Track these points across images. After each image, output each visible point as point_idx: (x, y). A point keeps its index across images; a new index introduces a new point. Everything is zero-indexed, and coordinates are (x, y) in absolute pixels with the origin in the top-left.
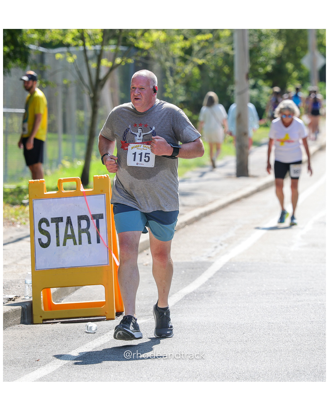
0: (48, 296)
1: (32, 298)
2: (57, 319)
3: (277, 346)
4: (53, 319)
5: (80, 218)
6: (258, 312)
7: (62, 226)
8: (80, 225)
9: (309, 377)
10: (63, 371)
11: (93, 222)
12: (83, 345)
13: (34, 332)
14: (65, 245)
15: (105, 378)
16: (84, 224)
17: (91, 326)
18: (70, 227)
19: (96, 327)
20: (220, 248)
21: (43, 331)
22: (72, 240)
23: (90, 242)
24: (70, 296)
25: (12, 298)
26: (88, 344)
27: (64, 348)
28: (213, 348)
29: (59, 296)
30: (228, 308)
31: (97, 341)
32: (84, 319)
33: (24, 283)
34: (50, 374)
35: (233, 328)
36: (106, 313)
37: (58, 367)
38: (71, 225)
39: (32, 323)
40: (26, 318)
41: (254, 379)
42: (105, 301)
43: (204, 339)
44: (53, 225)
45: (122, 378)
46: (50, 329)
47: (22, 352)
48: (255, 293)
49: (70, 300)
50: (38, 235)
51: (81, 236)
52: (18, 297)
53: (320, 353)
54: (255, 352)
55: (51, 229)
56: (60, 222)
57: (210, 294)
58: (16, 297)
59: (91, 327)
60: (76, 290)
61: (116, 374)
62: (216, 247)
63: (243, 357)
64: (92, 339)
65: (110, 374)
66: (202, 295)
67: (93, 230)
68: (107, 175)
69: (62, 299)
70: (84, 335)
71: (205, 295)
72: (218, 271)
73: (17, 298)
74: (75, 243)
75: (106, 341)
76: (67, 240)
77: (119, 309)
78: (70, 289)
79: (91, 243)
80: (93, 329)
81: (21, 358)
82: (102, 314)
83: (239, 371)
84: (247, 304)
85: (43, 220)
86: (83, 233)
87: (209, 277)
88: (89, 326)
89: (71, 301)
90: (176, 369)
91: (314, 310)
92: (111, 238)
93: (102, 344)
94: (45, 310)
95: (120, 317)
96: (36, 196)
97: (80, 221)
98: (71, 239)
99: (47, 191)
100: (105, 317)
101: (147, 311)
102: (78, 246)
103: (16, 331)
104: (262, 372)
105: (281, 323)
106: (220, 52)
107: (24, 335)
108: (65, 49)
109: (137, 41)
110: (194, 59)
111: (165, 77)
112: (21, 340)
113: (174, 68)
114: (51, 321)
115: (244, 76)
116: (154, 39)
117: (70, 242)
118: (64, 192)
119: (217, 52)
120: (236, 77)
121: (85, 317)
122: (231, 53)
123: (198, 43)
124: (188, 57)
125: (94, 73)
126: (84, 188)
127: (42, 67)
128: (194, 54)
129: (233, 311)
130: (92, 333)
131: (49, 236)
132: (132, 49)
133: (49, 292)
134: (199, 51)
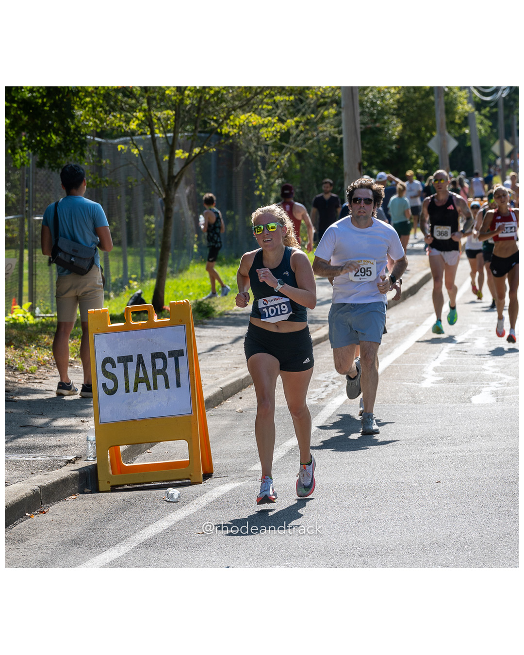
0: (116, 455)
1: (96, 459)
2: (129, 485)
3: (409, 512)
4: (123, 485)
5: (155, 356)
7: (132, 366)
8: (154, 365)
9: (450, 551)
10: (139, 552)
11: (171, 361)
12: (163, 517)
13: (101, 502)
14: (137, 391)
16: (159, 363)
17: (173, 493)
18: (142, 368)
19: (179, 494)
20: (332, 387)
21: (111, 501)
22: (145, 383)
23: (167, 386)
24: (144, 455)
25: (71, 460)
26: (170, 516)
27: (139, 522)
28: (328, 517)
29: (130, 455)
31: (180, 512)
32: (162, 483)
34: (123, 556)
35: (351, 490)
36: (190, 475)
37: (133, 547)
38: (144, 365)
39: (96, 490)
40: (90, 484)
42: (188, 459)
44: (120, 366)
45: (213, 559)
46: (121, 498)
47: (86, 529)
50: (102, 378)
51: (156, 379)
52: (78, 458)
53: (464, 520)
55: (119, 371)
56: (128, 361)
59: (172, 495)
60: (152, 446)
62: (327, 386)
63: (366, 528)
64: (173, 510)
67: (171, 372)
68: (186, 301)
69: (135, 459)
70: (164, 505)
74: (149, 388)
75: (192, 512)
76: (140, 385)
77: (207, 469)
78: (144, 446)
79: (169, 388)
80: (176, 497)
81: (85, 536)
82: (186, 477)
83: (362, 546)
85: (108, 360)
86: (158, 374)
89: (146, 461)
90: (282, 545)
91: (454, 463)
92: (194, 380)
93: (187, 515)
94: (114, 474)
95: (208, 480)
96: (97, 329)
97: (155, 360)
98: (143, 382)
99: (112, 323)
100: (190, 481)
101: (242, 470)
102: (153, 391)
103: (77, 501)
104: (391, 546)
105: (413, 482)
106: (325, 136)
107: (87, 506)
108: (129, 138)
109: (220, 125)
110: (292, 147)
111: (257, 170)
112: (85, 514)
113: (267, 157)
114: (122, 488)
115: (357, 166)
116: (242, 122)
117: (142, 387)
118: (133, 323)
119: (321, 134)
120: (346, 167)
121: (164, 481)
122: (339, 137)
123: (297, 126)
124: (284, 144)
125: (165, 168)
126: (159, 318)
127: (100, 161)
128: (291, 139)
129: (351, 469)
130: (174, 502)
131: (115, 381)
132: (213, 135)
133: (117, 451)
134: (298, 135)
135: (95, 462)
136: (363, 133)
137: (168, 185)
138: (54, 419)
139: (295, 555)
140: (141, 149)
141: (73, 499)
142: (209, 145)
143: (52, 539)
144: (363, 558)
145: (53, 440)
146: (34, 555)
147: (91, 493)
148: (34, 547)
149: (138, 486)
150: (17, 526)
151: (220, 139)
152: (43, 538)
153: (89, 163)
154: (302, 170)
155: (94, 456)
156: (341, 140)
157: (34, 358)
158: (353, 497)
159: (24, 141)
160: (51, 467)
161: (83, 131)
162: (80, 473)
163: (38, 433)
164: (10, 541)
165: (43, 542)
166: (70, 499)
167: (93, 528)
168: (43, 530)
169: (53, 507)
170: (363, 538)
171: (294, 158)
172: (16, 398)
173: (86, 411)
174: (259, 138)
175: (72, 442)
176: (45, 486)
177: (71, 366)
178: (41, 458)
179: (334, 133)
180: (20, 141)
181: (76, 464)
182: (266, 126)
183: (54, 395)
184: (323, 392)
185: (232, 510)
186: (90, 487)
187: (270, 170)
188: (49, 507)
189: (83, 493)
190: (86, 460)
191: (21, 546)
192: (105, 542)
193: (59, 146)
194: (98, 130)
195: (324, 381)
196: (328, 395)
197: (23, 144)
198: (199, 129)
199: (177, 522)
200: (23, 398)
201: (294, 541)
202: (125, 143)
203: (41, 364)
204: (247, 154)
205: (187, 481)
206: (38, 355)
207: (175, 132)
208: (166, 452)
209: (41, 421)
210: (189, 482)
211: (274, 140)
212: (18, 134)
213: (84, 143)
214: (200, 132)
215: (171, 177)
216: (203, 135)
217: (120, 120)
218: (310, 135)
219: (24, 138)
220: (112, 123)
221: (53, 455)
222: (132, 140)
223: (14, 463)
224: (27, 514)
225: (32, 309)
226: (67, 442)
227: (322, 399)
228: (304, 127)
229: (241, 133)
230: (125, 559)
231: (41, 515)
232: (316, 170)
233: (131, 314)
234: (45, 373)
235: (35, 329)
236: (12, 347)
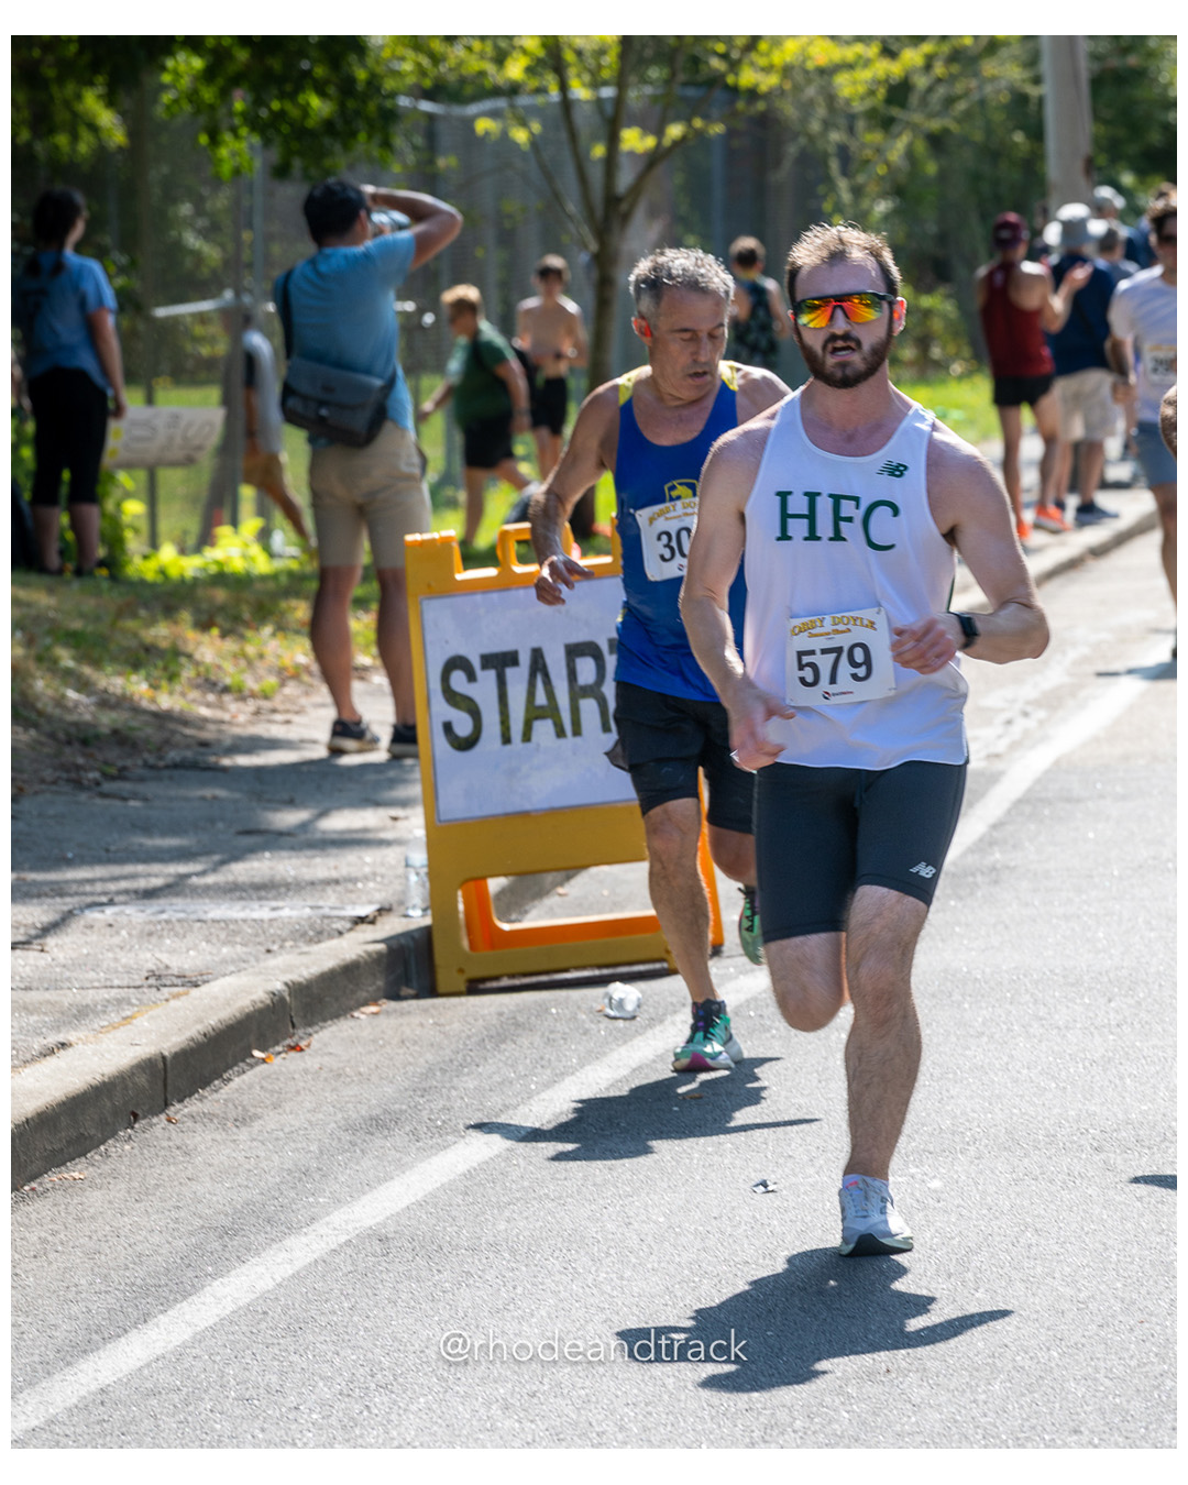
0: (479, 902)
1: (429, 912)
2: (512, 976)
4: (497, 978)
5: (574, 651)
6: (1152, 930)
7: (517, 678)
8: (572, 675)
12: (597, 1058)
13: (442, 1021)
14: (530, 740)
15: (674, 1163)
16: (586, 669)
17: (623, 996)
18: (543, 683)
20: (1021, 724)
21: (468, 1019)
22: (550, 720)
23: (606, 728)
24: (550, 901)
25: (367, 917)
26: (614, 1056)
27: (539, 1070)
28: (1013, 1052)
29: (515, 900)
30: (1054, 921)
31: (641, 1044)
32: (597, 972)
33: (403, 863)
34: (498, 1156)
35: (1073, 985)
38: (546, 677)
39: (432, 992)
40: (414, 976)
41: (1149, 1148)
43: (984, 1024)
44: (488, 678)
45: (726, 1161)
46: (493, 1009)
47: (406, 1089)
48: (1140, 867)
49: (551, 913)
50: (442, 710)
51: (577, 709)
52: (385, 910)
54: (1149, 1059)
55: (483, 689)
56: (508, 665)
57: (995, 874)
58: (380, 911)
60: (568, 878)
61: (710, 1149)
62: (1009, 722)
63: (1112, 1078)
64: (625, 1038)
65: (689, 1151)
66: (971, 879)
69: (526, 912)
70: (602, 1026)
71: (979, 879)
72: (1019, 802)
73: (383, 913)
74: (560, 733)
76: (537, 724)
78: (549, 878)
80: (630, 1007)
81: (404, 1107)
82: (656, 956)
83: (1102, 1124)
84: (1117, 907)
85: (456, 663)
86: (584, 697)
87: (992, 820)
88: (616, 996)
93: (660, 1052)
94: (475, 951)
96: (429, 586)
97: (574, 661)
98: (545, 718)
99: (465, 569)
100: (665, 965)
102: (570, 739)
103: (382, 1019)
106: (998, 92)
107: (408, 1032)
108: (501, 103)
109: (734, 66)
110: (917, 117)
111: (828, 180)
112: (401, 1051)
113: (853, 146)
114: (494, 984)
115: (1079, 165)
116: (788, 59)
117: (543, 729)
118: (519, 569)
119: (988, 89)
120: (1053, 169)
121: (600, 967)
122: (1033, 91)
123: (928, 67)
124: (895, 112)
125: (596, 176)
126: (584, 554)
127: (431, 162)
128: (914, 100)
129: (1073, 930)
130: (624, 1019)
131: (475, 713)
132: (718, 94)
133: (482, 893)
134: (930, 90)
135: (428, 921)
136: (1097, 83)
137: (607, 219)
138: (323, 814)
139: (932, 1149)
140: (536, 127)
141: (374, 1014)
142: (706, 117)
143: (321, 1116)
144: (1103, 1156)
145: (320, 866)
146: (276, 1158)
147: (417, 997)
148: (274, 1136)
149: (534, 979)
150: (232, 1085)
151: (732, 102)
152: (297, 1114)
153: (405, 165)
154: (943, 176)
155: (424, 906)
156: (1041, 101)
157: (271, 659)
158: (1078, 1001)
159: (244, 114)
160: (317, 933)
161: (389, 84)
162: (390, 949)
163: (282, 848)
164: (215, 1121)
165: (297, 1124)
166: (363, 1013)
167: (423, 1088)
168: (298, 1092)
169: (321, 1034)
170: (1103, 1104)
171: (921, 147)
172: (226, 762)
173: (401, 792)
174: (831, 98)
175: (367, 870)
176: (300, 984)
177: (362, 679)
178: (292, 911)
179: (1024, 81)
180: (231, 114)
181: (379, 925)
182: (849, 66)
183: (321, 752)
184: (1000, 737)
185: (773, 1037)
186: (415, 983)
187: (861, 179)
188: (310, 1035)
189: (396, 997)
190: (406, 916)
191: (243, 1134)
192: (454, 1122)
193: (329, 126)
194: (427, 83)
195: (1003, 710)
196: (1015, 746)
197: (237, 121)
198: (682, 77)
199: (634, 1070)
200: (243, 760)
201: (929, 1115)
202: (494, 114)
203: (287, 675)
204: (802, 141)
205: (657, 966)
206: (280, 651)
207: (621, 83)
208: (606, 893)
209: (289, 818)
210: (664, 969)
211: (868, 104)
212: (225, 94)
213: (390, 116)
214: (685, 84)
215: (612, 200)
216: (691, 92)
217: (482, 56)
218: (959, 88)
219: (239, 106)
220: (461, 64)
221: (321, 903)
222: (512, 106)
223: (223, 925)
224: (257, 1053)
225: (264, 536)
226: (354, 872)
227: (997, 756)
228: (947, 68)
229: (788, 86)
230: (503, 1164)
231: (293, 1054)
232: (976, 177)
233: (515, 545)
234: (298, 697)
235: (271, 586)
236: (215, 631)
